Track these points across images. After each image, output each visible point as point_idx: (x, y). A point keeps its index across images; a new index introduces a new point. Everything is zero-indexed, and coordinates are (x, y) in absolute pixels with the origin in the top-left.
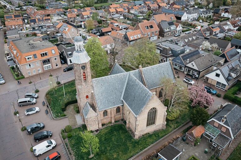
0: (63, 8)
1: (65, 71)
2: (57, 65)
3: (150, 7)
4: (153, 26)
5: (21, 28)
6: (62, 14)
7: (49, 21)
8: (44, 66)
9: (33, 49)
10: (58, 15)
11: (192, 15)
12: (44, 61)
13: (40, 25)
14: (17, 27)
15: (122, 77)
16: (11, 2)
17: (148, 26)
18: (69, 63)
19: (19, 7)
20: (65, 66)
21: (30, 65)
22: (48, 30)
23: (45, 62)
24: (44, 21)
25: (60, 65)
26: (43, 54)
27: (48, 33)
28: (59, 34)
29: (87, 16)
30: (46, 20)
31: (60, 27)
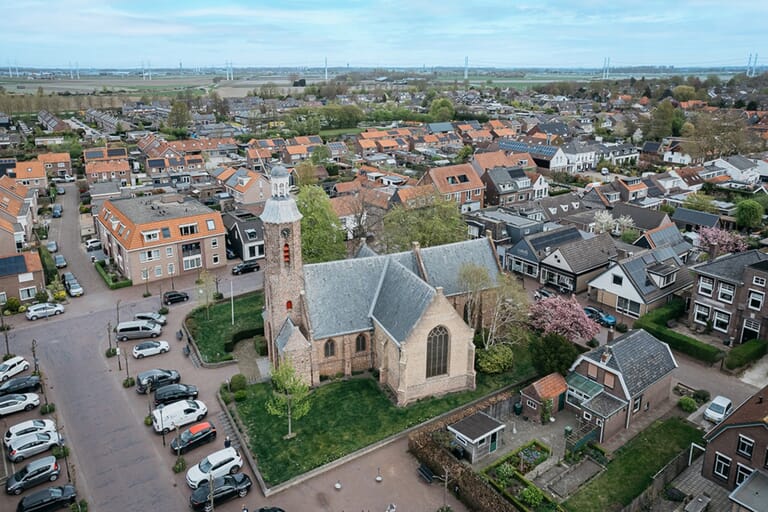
0: (236, 138)
1: (237, 274)
2: (216, 260)
3: (471, 139)
4: (468, 177)
5: (125, 180)
6: (232, 151)
7: (199, 166)
8: (185, 259)
9: (162, 218)
10: (222, 153)
11: (581, 155)
12: (186, 246)
13: (173, 175)
14: (113, 177)
15: (374, 266)
16: (96, 123)
17: (453, 178)
18: (247, 256)
19: (117, 134)
20: (237, 264)
21: (150, 253)
22: (194, 185)
23: (189, 248)
24: (185, 165)
25: (223, 261)
26: (186, 229)
27: (196, 192)
28: (222, 195)
29: (299, 157)
30: (190, 162)
31: (227, 179)
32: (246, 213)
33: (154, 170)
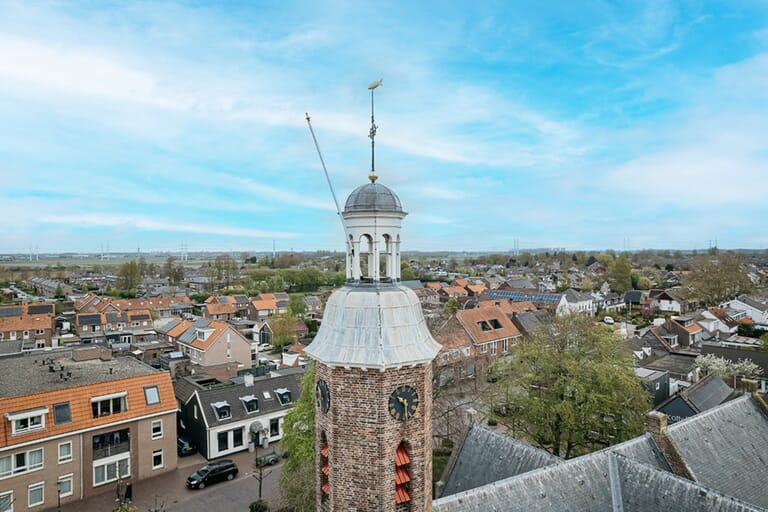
0: (191, 298)
1: (196, 487)
2: (158, 460)
3: (447, 294)
4: (500, 321)
6: (186, 310)
7: (145, 324)
8: (97, 463)
10: (175, 313)
12: (102, 438)
13: (110, 333)
15: (588, 483)
16: (36, 290)
18: (214, 451)
19: (56, 297)
20: (196, 463)
22: (136, 345)
23: (104, 442)
24: (127, 322)
25: (170, 460)
27: (137, 352)
28: (173, 355)
29: (266, 313)
30: (133, 318)
31: (179, 336)
32: (207, 378)
33: (85, 328)
